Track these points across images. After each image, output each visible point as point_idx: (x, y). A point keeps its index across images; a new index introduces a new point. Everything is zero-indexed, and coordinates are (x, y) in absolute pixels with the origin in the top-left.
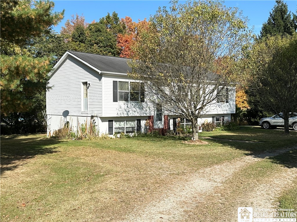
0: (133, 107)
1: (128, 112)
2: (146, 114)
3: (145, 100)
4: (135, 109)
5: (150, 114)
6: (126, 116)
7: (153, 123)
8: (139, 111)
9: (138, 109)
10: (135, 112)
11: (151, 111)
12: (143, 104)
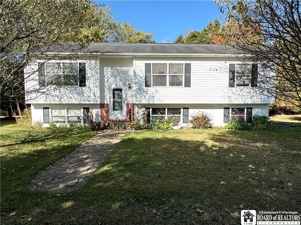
0: (68, 92)
1: (61, 98)
2: (89, 101)
3: (87, 84)
4: (71, 96)
5: (96, 101)
6: (58, 103)
7: (107, 112)
8: (77, 97)
9: (76, 96)
10: (71, 98)
11: (96, 97)
12: (83, 89)
